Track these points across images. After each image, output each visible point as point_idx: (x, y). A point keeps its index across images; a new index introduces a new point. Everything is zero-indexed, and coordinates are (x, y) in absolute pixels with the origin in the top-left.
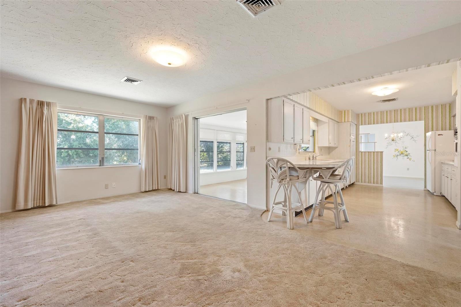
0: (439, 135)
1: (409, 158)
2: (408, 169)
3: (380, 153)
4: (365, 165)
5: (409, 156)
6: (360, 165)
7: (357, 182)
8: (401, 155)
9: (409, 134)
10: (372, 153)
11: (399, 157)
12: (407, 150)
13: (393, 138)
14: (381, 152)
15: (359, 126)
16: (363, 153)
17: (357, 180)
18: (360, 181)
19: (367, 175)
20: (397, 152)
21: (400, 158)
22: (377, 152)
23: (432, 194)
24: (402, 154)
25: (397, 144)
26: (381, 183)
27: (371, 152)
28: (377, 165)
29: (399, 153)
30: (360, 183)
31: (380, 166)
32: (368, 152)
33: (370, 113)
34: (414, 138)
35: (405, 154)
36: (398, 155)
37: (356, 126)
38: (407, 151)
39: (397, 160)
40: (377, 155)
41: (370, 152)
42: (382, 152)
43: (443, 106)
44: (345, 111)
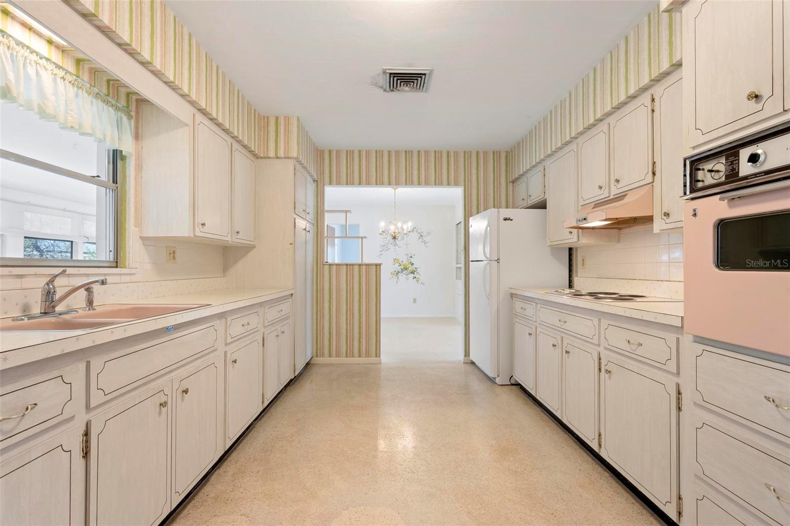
0: (505, 219)
1: (415, 278)
2: (415, 301)
3: (374, 267)
4: (338, 303)
5: (415, 273)
6: (326, 305)
7: (317, 356)
8: (404, 272)
9: (417, 228)
10: (356, 268)
11: (400, 275)
12: (413, 260)
13: (395, 233)
14: (376, 265)
15: (323, 185)
16: (334, 268)
17: (318, 352)
18: (326, 351)
19: (344, 331)
20: (397, 264)
21: (402, 277)
22: (366, 265)
23: (492, 380)
24: (406, 269)
25: (397, 247)
26: (378, 355)
27: (353, 265)
28: (368, 303)
29: (401, 267)
30: (326, 360)
31: (374, 304)
32: (347, 265)
33: (350, 151)
34: (424, 237)
35: (410, 269)
36: (399, 272)
37: (314, 185)
38: (412, 264)
39: (397, 281)
40: (367, 273)
41: (350, 265)
42: (378, 266)
43: (496, 154)
44: (277, 118)
